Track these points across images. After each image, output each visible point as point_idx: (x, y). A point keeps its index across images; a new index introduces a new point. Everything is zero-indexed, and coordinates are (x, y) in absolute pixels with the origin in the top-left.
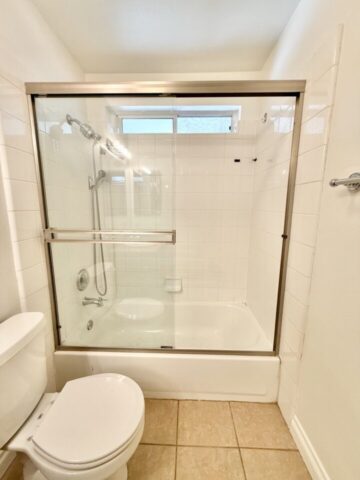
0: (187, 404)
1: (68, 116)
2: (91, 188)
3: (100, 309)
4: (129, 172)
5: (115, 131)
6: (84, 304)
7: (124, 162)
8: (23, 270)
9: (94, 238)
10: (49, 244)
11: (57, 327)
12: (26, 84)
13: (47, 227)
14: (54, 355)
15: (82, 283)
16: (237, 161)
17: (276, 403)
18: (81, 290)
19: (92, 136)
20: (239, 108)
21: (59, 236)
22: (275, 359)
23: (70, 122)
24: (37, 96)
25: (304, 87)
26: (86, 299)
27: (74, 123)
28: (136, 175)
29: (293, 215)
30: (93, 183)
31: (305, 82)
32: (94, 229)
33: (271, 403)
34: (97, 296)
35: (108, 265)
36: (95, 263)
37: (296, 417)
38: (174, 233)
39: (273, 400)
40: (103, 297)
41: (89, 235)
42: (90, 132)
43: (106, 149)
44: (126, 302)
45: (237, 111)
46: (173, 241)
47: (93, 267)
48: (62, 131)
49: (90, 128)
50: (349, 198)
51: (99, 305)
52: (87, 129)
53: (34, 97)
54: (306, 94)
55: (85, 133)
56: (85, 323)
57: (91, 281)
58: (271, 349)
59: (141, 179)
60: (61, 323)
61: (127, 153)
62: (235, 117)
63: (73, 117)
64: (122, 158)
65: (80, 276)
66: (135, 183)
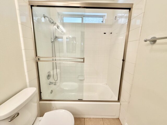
0: (87, 119)
1: (44, 15)
2: (52, 42)
3: (55, 86)
4: (65, 37)
5: (61, 21)
6: (50, 84)
7: (63, 33)
8: (28, 72)
9: (53, 60)
10: (37, 62)
11: (40, 93)
12: (29, 1)
13: (36, 56)
14: (39, 103)
15: (49, 76)
16: (105, 33)
17: (119, 119)
18: (48, 79)
19: (53, 23)
20: (106, 14)
21: (41, 59)
22: (119, 103)
23: (45, 17)
24: (33, 6)
25: (132, 6)
26: (50, 82)
27: (46, 18)
28: (67, 38)
29: (127, 52)
30: (53, 40)
31: (133, 4)
32: (53, 57)
33: (117, 119)
34: (54, 81)
35: (58, 70)
36: (53, 69)
37: (126, 123)
38: (84, 59)
39: (118, 118)
40: (56, 82)
41: (51, 59)
42: (52, 21)
43: (57, 28)
44: (64, 83)
45: (105, 16)
46: (84, 62)
47: (52, 71)
48: (42, 21)
49: (52, 20)
50: (150, 46)
51: (55, 85)
52: (51, 20)
53: (32, 6)
54: (133, 9)
55: (50, 22)
56: (50, 91)
57: (52, 76)
58: (117, 100)
59: (68, 40)
60: (42, 91)
61: (64, 30)
62: (104, 18)
63: (46, 15)
64: (62, 32)
65: (48, 74)
66: (67, 41)
